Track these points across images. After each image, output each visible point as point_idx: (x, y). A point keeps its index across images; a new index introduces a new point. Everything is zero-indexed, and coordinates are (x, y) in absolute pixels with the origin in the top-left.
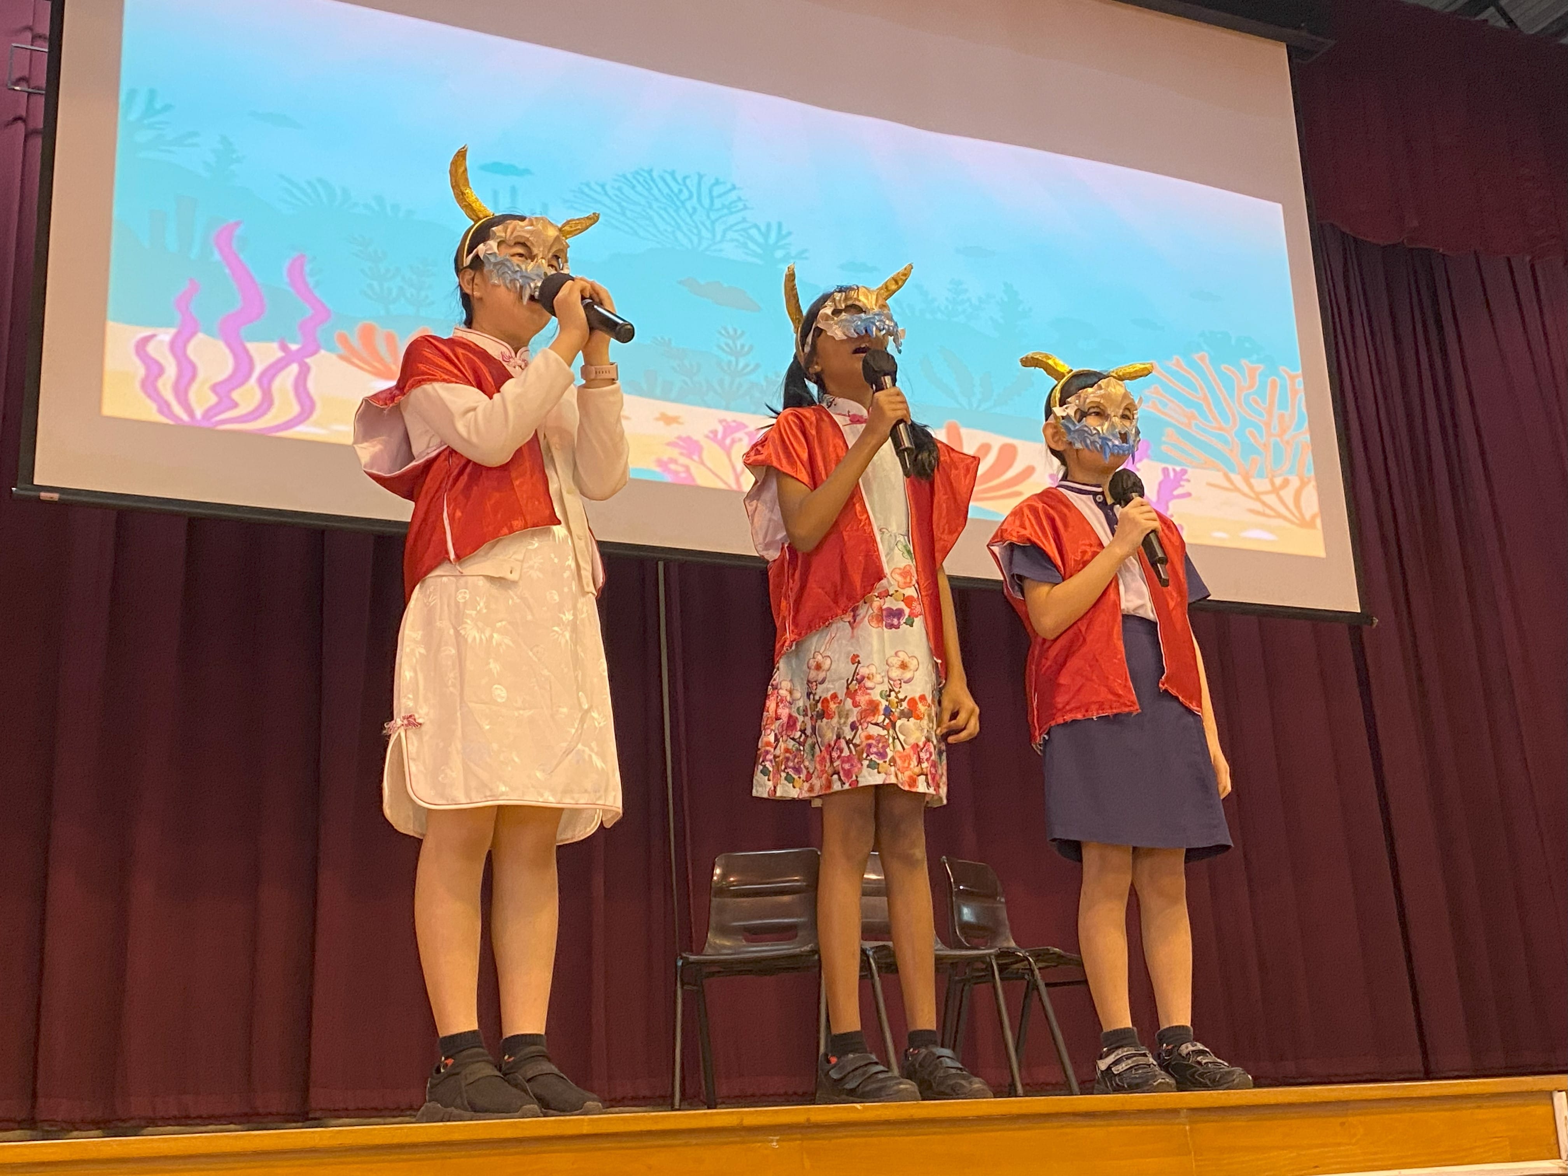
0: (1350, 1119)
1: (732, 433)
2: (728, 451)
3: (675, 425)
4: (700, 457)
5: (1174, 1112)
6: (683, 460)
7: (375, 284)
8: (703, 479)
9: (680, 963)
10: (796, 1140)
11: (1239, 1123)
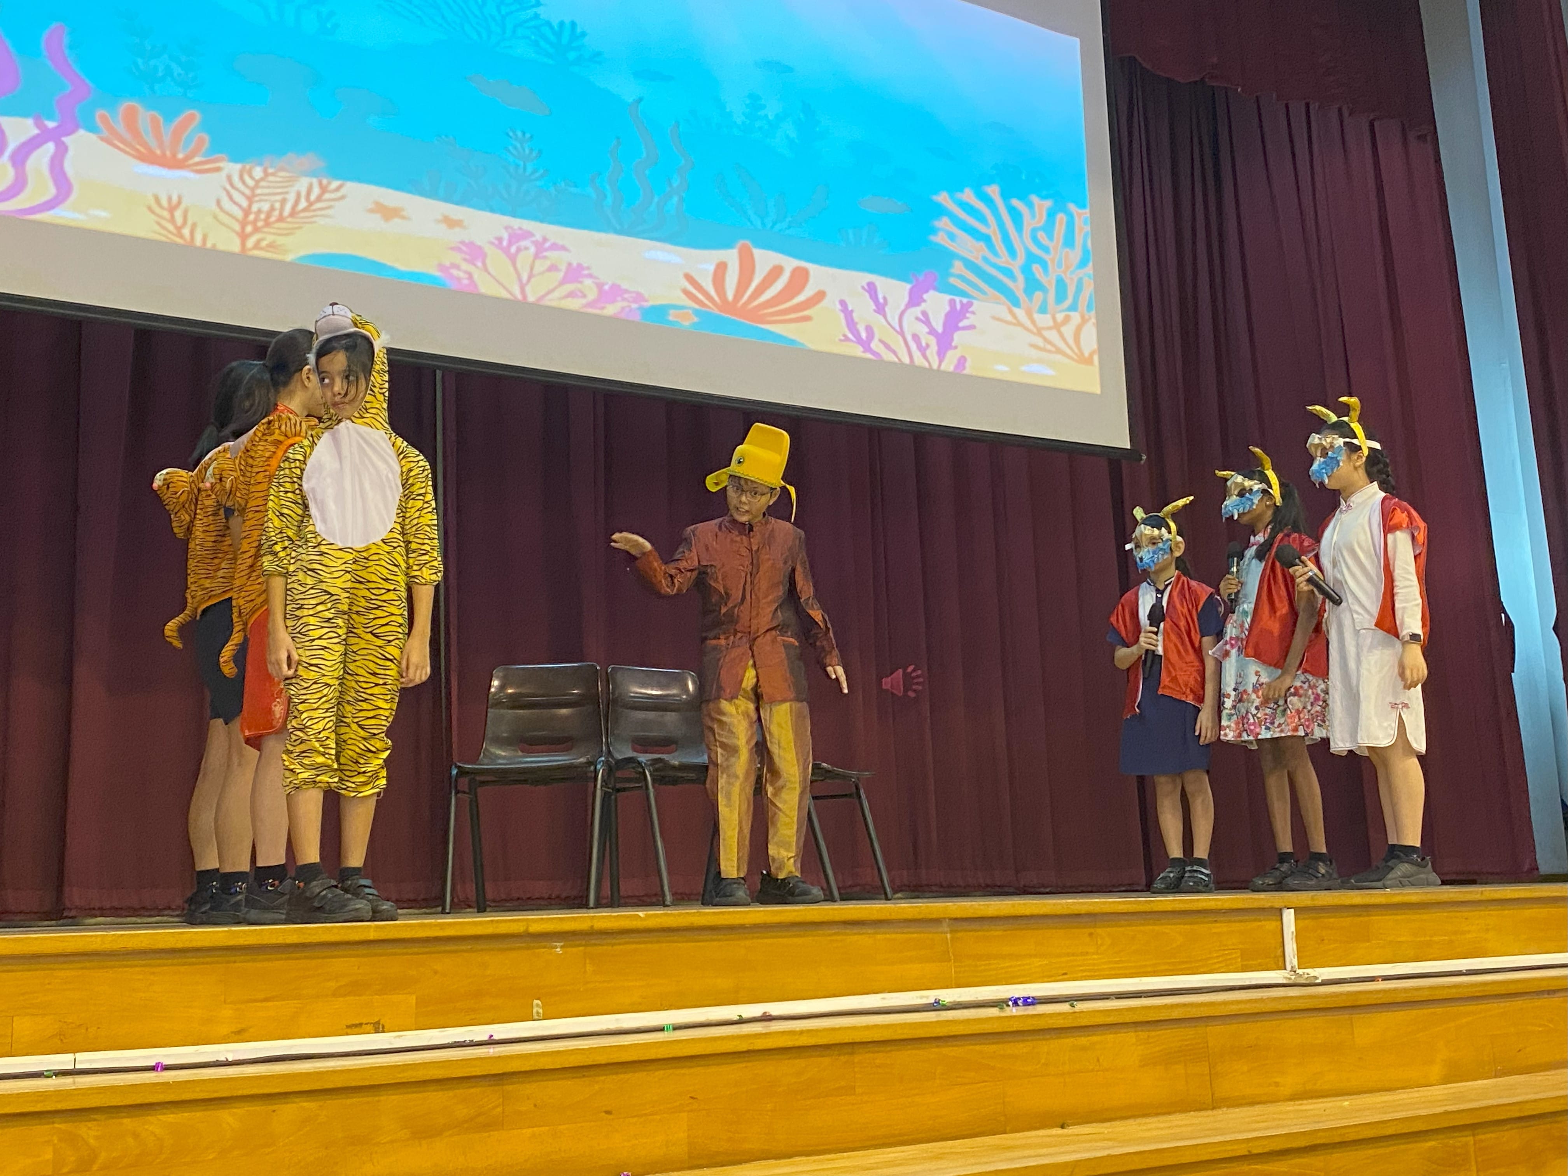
0: (1099, 931)
1: (518, 240)
2: (513, 259)
3: (457, 230)
4: (484, 263)
5: (936, 921)
6: (465, 266)
7: (140, 61)
8: (487, 287)
9: (454, 772)
10: (580, 945)
11: (997, 933)
